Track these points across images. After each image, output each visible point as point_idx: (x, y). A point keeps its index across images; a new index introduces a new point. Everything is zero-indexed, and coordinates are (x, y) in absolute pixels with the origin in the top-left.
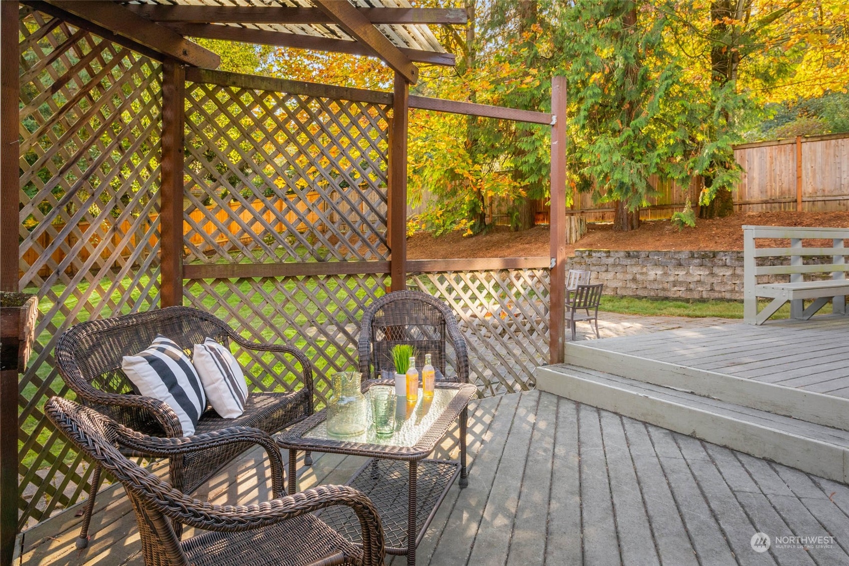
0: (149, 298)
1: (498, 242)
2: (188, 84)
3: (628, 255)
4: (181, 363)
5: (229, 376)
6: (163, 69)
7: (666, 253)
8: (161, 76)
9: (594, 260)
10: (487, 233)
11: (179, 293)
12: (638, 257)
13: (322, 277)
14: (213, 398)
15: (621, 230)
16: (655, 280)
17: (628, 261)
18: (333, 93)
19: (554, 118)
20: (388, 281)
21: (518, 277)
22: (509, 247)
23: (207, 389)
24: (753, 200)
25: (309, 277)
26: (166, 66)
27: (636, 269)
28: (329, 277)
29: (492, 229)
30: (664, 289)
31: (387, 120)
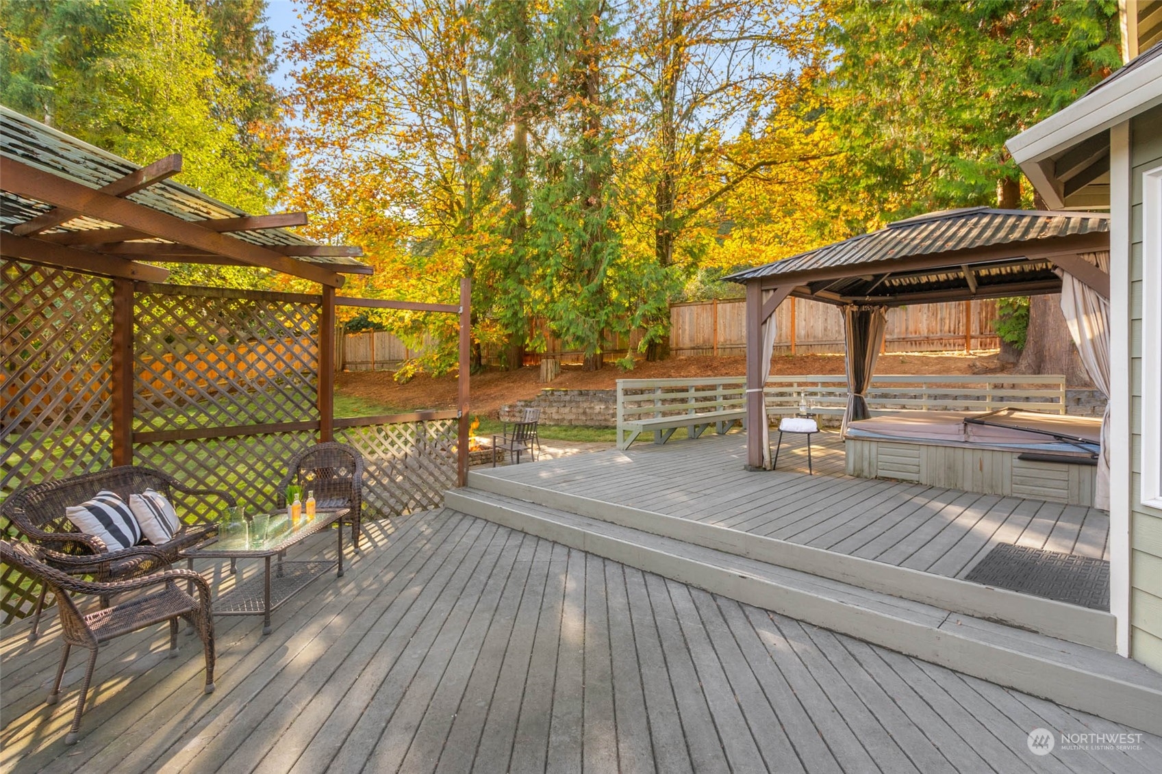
0: (101, 461)
1: (489, 381)
2: (135, 295)
3: (581, 394)
4: (118, 509)
5: (160, 515)
6: (113, 284)
7: (608, 392)
8: (112, 289)
9: (555, 398)
10: (481, 374)
11: (130, 454)
12: (587, 395)
13: (260, 435)
14: (146, 531)
15: (588, 370)
16: (600, 413)
17: (580, 399)
18: (269, 297)
19: (461, 308)
20: (318, 436)
21: (432, 426)
22: (496, 386)
23: (142, 525)
24: (685, 347)
25: (249, 436)
26: (116, 282)
27: (586, 405)
28: (266, 435)
29: (488, 369)
30: (605, 420)
31: (318, 315)
